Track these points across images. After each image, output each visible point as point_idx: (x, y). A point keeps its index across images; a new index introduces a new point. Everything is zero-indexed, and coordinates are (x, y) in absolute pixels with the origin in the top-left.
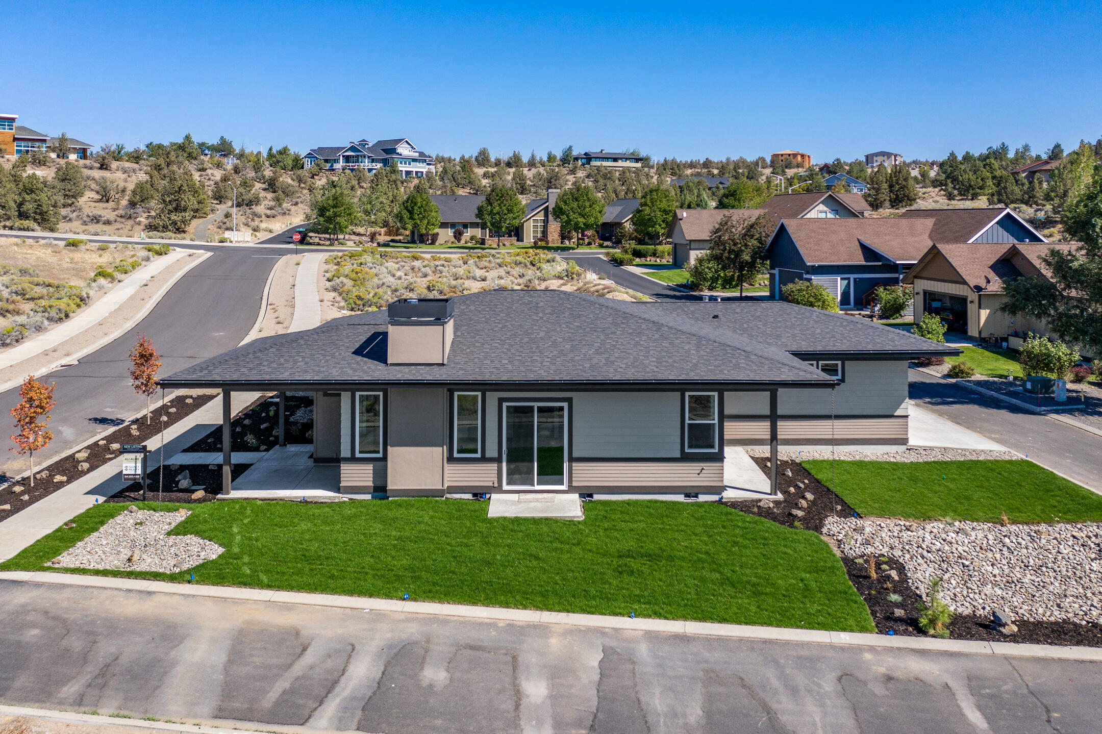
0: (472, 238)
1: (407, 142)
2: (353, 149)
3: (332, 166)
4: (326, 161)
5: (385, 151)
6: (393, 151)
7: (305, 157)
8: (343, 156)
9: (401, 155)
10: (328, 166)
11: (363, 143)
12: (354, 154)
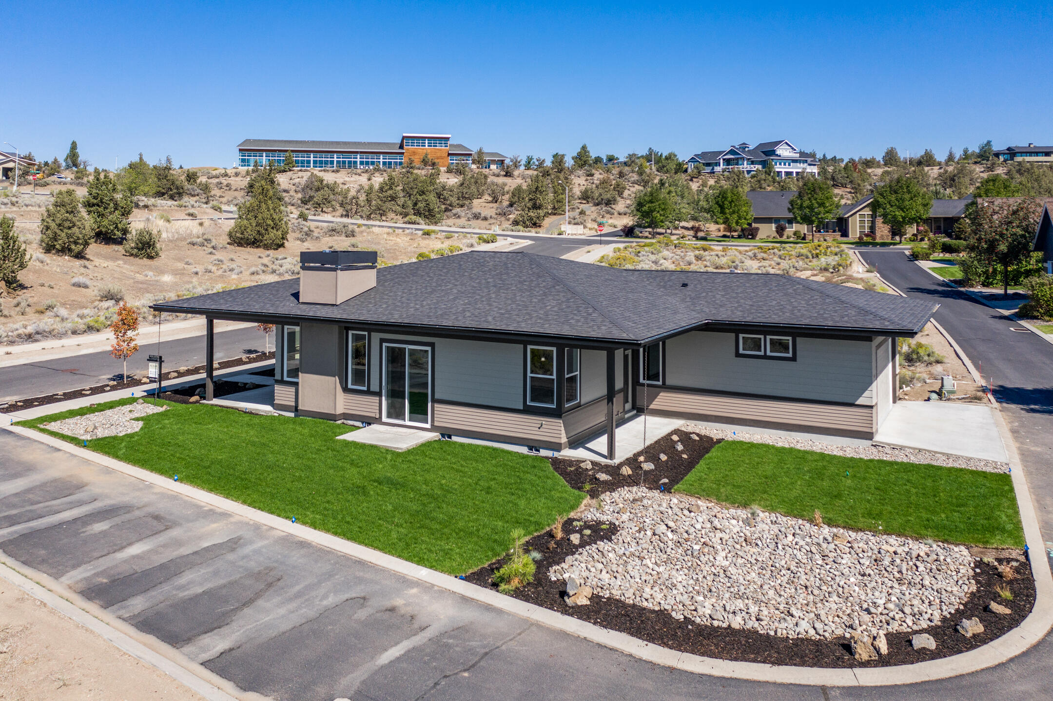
0: (795, 233)
1: (786, 143)
2: (732, 152)
3: (713, 169)
4: (708, 165)
5: (765, 153)
6: (772, 153)
7: (689, 161)
8: (724, 160)
9: (780, 156)
10: (708, 169)
11: (744, 146)
12: (734, 157)
